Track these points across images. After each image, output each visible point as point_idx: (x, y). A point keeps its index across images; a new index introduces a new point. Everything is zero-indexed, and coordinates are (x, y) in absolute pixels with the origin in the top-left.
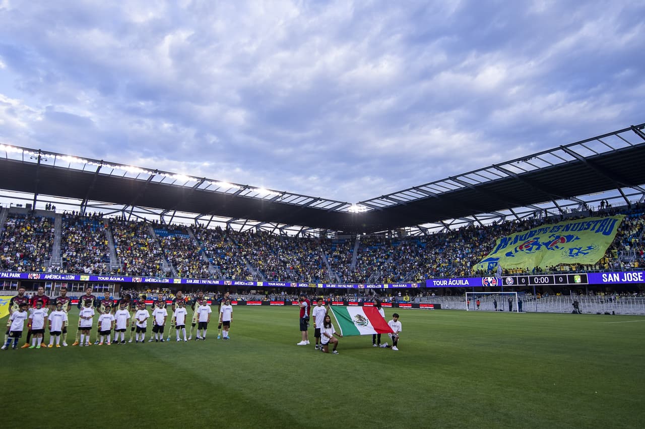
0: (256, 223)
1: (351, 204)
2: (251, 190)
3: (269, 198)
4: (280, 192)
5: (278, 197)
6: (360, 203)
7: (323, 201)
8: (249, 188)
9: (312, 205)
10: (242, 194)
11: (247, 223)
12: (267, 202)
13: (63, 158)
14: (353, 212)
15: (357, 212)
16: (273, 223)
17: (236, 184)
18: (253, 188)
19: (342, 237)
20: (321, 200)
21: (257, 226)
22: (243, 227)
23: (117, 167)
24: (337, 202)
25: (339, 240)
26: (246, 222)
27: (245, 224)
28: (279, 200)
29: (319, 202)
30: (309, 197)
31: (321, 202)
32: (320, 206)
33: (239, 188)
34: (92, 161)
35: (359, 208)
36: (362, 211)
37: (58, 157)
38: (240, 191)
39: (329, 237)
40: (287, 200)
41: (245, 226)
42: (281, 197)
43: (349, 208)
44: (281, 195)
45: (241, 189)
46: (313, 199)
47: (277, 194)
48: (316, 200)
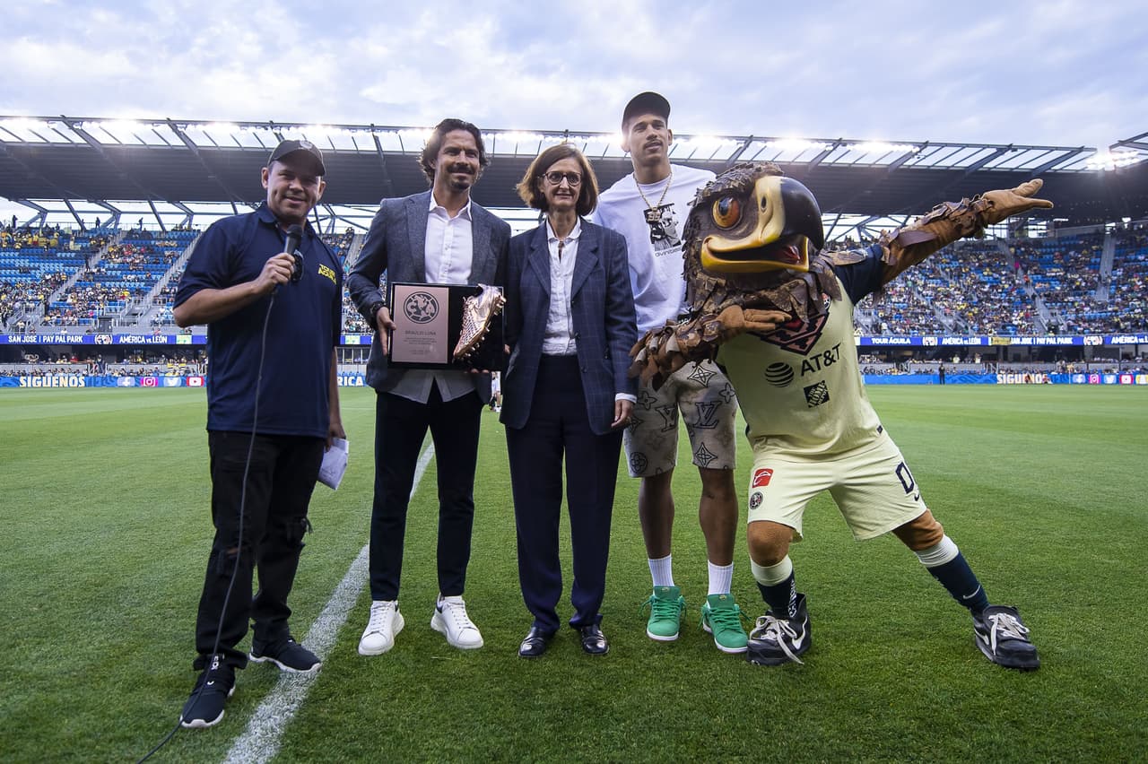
0: (858, 219)
1: (1095, 150)
2: (849, 147)
3: (888, 161)
4: (915, 144)
5: (910, 155)
6: (1122, 143)
7: (1020, 151)
8: (845, 145)
9: (990, 165)
10: (829, 160)
11: (839, 222)
12: (884, 170)
13: (506, 136)
14: (1100, 168)
15: (1110, 167)
16: (894, 217)
17: (817, 140)
18: (853, 142)
19: (1068, 232)
20: (1015, 150)
21: (860, 227)
22: (831, 230)
23: (592, 139)
24: (1057, 149)
25: (1060, 239)
26: (839, 218)
27: (835, 224)
28: (910, 162)
29: (1009, 154)
30: (984, 147)
31: (1015, 153)
32: (1012, 165)
33: (823, 146)
34: (552, 135)
35: (1118, 156)
36: (1127, 163)
37: (498, 136)
38: (826, 154)
39: (1033, 235)
40: (931, 159)
41: (836, 227)
42: (916, 154)
43: (1088, 161)
44: (918, 149)
45: (828, 149)
46: (995, 150)
47: (909, 148)
48: (1001, 150)
